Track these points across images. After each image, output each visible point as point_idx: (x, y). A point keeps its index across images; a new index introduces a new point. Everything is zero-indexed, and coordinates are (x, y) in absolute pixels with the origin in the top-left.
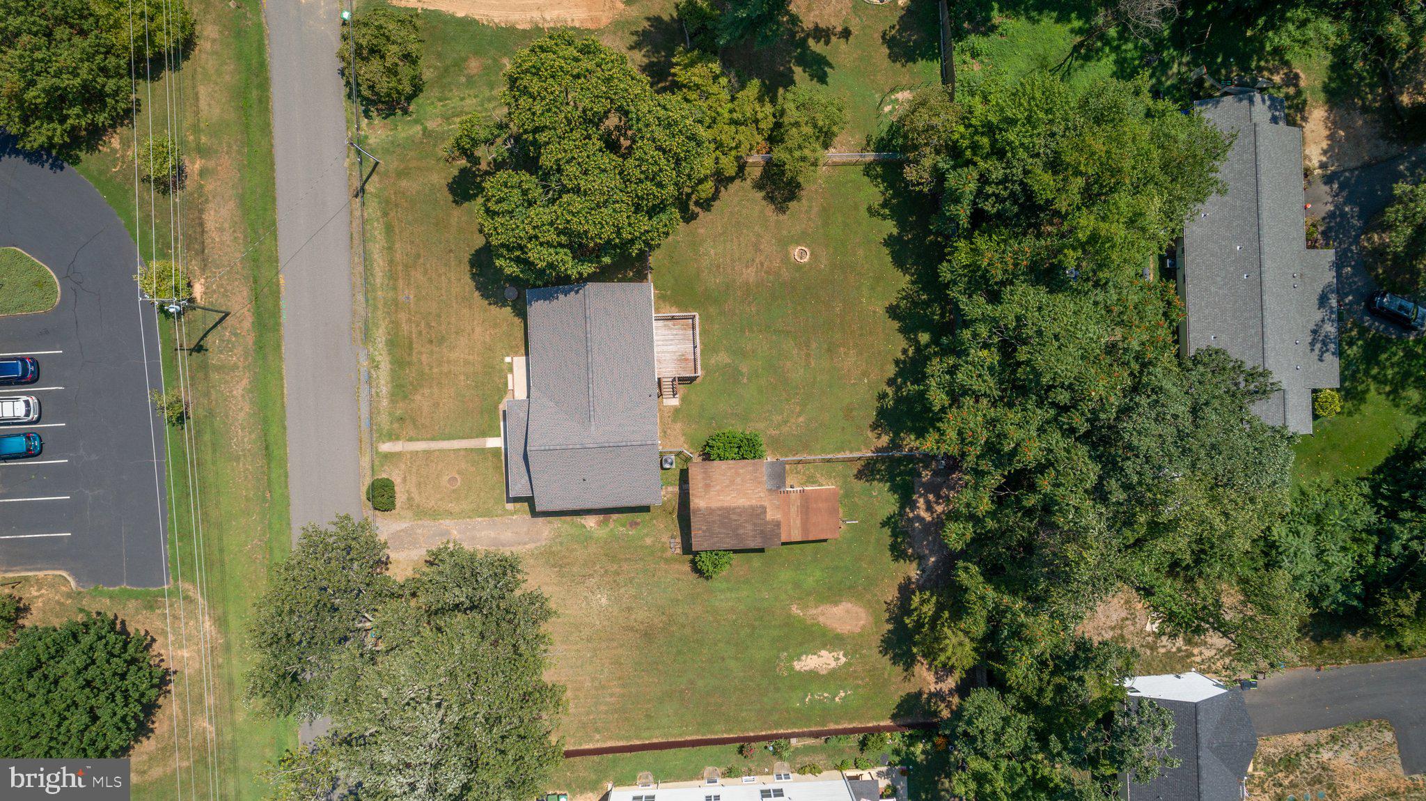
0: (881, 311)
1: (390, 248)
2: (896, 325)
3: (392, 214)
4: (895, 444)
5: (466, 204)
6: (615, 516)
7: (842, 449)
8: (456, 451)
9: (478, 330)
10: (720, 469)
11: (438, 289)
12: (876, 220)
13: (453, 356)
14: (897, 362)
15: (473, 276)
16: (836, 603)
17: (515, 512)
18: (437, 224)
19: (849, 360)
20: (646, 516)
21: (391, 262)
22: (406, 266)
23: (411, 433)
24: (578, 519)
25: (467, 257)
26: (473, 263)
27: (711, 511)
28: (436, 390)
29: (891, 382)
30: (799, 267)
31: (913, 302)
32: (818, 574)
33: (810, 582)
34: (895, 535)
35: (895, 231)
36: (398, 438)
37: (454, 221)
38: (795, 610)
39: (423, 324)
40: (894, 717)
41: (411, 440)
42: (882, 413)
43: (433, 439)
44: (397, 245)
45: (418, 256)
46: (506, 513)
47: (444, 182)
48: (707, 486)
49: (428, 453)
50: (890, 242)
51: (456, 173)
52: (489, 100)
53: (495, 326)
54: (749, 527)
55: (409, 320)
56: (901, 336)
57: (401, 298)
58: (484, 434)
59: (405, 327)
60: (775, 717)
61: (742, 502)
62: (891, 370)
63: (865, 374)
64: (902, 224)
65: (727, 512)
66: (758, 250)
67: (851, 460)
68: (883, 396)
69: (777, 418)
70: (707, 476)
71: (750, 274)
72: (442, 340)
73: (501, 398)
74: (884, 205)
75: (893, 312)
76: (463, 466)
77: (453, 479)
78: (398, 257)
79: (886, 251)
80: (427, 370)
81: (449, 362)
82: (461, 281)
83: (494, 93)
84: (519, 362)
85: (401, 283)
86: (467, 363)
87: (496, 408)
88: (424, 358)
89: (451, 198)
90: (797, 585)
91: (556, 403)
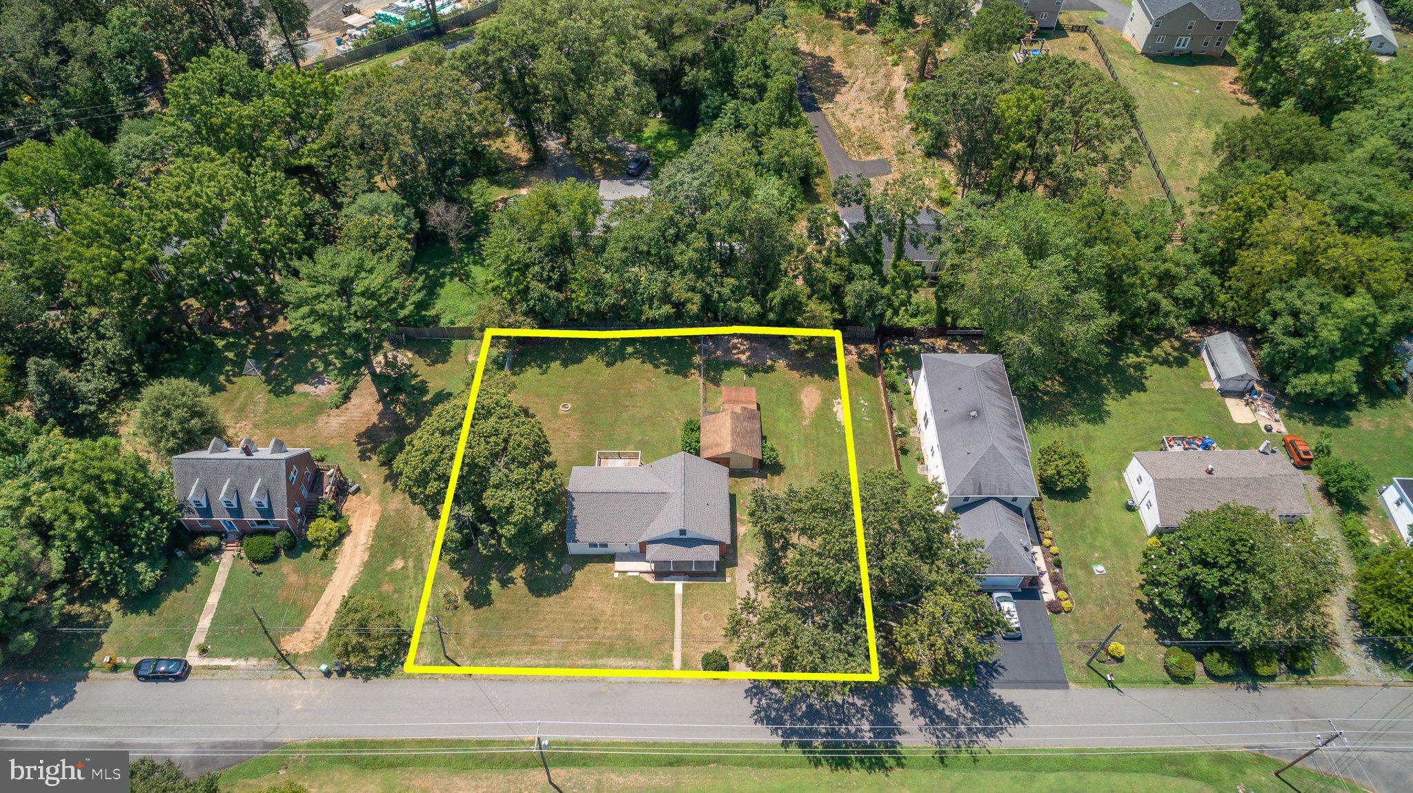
0: (609, 370)
1: (517, 653)
2: (619, 363)
3: (489, 650)
4: (698, 367)
5: (493, 597)
6: (738, 515)
7: (698, 394)
8: (683, 614)
9: (591, 594)
10: (706, 438)
11: (555, 621)
12: (549, 371)
13: (609, 613)
14: (643, 362)
15: (549, 595)
16: (801, 402)
17: (733, 576)
18: (504, 618)
19: (640, 386)
20: (738, 497)
21: (528, 653)
22: (534, 643)
23: (667, 646)
24: (739, 538)
25: (534, 599)
26: (539, 595)
27: (733, 441)
28: (634, 626)
29: (656, 366)
30: (574, 410)
31: (607, 354)
32: (781, 410)
33: (788, 414)
34: (758, 371)
35: (558, 362)
36: (671, 655)
37: (504, 606)
38: (806, 423)
39: (581, 633)
40: (876, 376)
41: (672, 648)
42: (677, 372)
43: (673, 630)
44: (515, 648)
45: (527, 635)
46: (733, 582)
47: (473, 612)
48: (717, 445)
49: (684, 635)
50: (565, 364)
51: (467, 603)
52: (416, 579)
53: (589, 582)
54: (745, 424)
55: (577, 643)
56: (626, 362)
57: (559, 647)
58: (671, 594)
59: (582, 647)
60: (880, 436)
61: (728, 424)
62: (648, 366)
63: (649, 380)
64: (554, 359)
65: (734, 432)
66: (558, 430)
67: (705, 390)
68: (667, 372)
69: (674, 423)
70: (711, 447)
71: (574, 435)
72: (596, 620)
73: (646, 582)
74: (541, 367)
75: (609, 364)
76: (695, 610)
77: (706, 617)
78: (525, 648)
79: (570, 367)
80: (617, 632)
81: (613, 616)
82: (551, 604)
83: (412, 575)
84: (619, 566)
85: (546, 648)
86: (615, 603)
87: (652, 585)
88: (608, 634)
89: (485, 608)
90: (788, 421)
91: (652, 521)
